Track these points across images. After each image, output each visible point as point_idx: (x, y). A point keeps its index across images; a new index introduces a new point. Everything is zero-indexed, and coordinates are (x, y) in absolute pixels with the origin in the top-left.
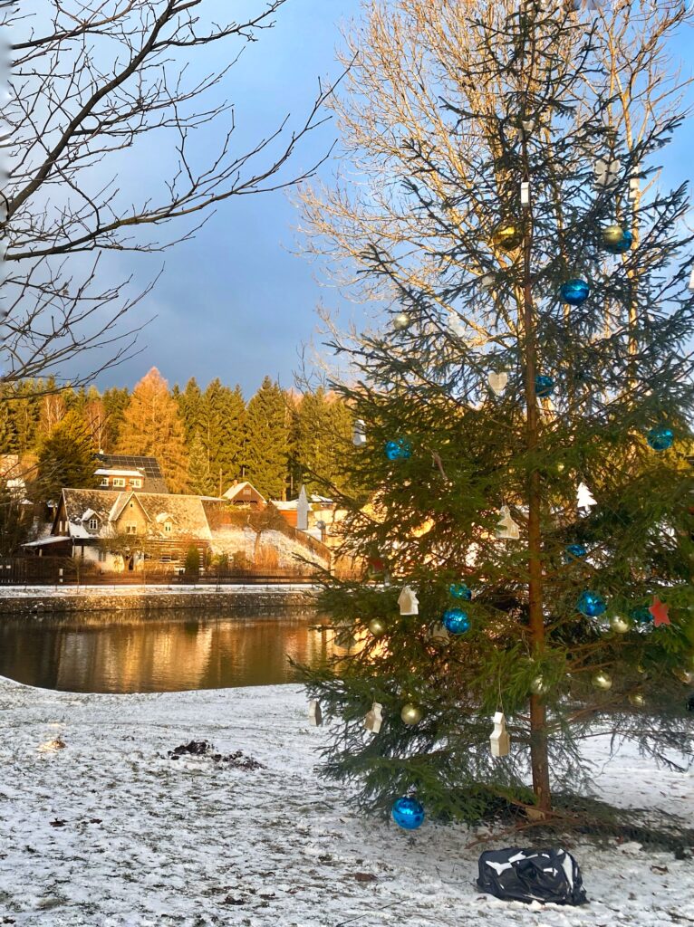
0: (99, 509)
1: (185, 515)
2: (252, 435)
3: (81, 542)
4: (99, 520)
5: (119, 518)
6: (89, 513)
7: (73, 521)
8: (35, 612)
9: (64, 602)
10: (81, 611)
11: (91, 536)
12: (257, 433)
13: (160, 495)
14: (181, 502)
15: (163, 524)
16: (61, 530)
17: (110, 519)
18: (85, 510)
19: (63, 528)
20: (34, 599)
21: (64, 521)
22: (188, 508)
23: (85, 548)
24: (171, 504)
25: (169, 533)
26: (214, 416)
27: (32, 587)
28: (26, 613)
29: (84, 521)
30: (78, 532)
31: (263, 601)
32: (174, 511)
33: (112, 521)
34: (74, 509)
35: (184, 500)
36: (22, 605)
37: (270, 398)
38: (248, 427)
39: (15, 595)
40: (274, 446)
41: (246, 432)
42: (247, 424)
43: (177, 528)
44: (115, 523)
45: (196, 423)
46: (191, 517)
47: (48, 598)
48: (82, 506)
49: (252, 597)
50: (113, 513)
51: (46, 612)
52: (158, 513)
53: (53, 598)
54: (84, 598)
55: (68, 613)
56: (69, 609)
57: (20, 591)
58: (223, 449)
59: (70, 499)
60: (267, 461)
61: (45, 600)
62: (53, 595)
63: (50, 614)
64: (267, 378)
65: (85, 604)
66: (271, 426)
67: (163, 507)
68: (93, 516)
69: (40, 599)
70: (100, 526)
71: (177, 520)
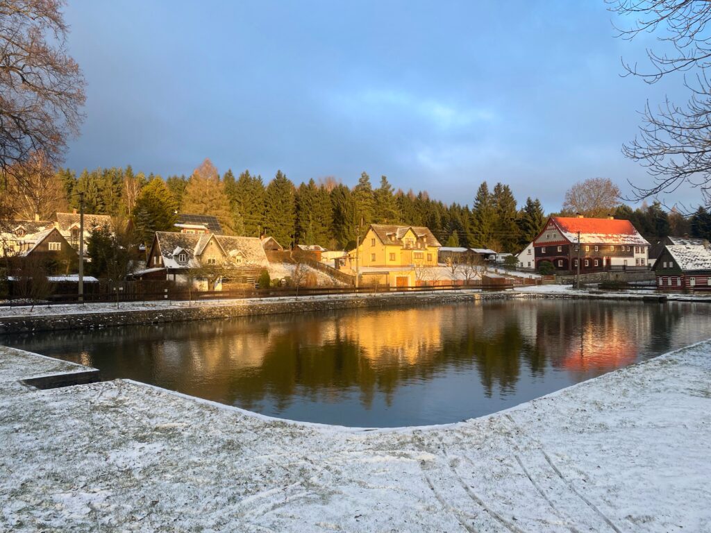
0: (186, 247)
1: (249, 251)
2: (271, 207)
3: (174, 271)
4: (187, 255)
5: (203, 253)
6: (178, 250)
7: (166, 256)
8: (156, 323)
9: (181, 314)
10: (196, 320)
11: (181, 266)
12: (274, 207)
13: (231, 237)
14: (246, 242)
15: (235, 257)
16: (155, 263)
17: (195, 254)
18: (175, 248)
19: (158, 261)
20: (155, 311)
21: (158, 255)
22: (251, 246)
23: (177, 275)
24: (240, 244)
25: (239, 264)
26: (246, 194)
27: (149, 303)
28: (148, 324)
29: (175, 256)
30: (171, 263)
31: (331, 306)
32: (242, 248)
33: (197, 256)
34: (166, 247)
35: (249, 241)
36: (144, 317)
37: (281, 183)
38: (267, 203)
39: (136, 309)
40: (284, 215)
41: (266, 206)
42: (267, 201)
43: (245, 260)
44: (200, 256)
45: (233, 200)
46: (255, 253)
47: (167, 311)
48: (173, 244)
49: (324, 304)
50: (196, 250)
51: (166, 322)
52: (230, 249)
53: (171, 311)
54: (198, 309)
55: (185, 322)
56: (185, 319)
57: (140, 305)
58: (252, 216)
59: (162, 239)
60: (281, 225)
61: (164, 312)
62: (169, 308)
63: (170, 324)
64: (279, 171)
65: (199, 314)
66: (282, 202)
67: (234, 245)
68: (183, 252)
69: (160, 311)
70: (188, 260)
71: (244, 254)
